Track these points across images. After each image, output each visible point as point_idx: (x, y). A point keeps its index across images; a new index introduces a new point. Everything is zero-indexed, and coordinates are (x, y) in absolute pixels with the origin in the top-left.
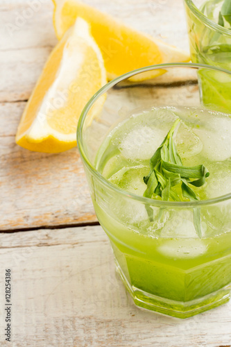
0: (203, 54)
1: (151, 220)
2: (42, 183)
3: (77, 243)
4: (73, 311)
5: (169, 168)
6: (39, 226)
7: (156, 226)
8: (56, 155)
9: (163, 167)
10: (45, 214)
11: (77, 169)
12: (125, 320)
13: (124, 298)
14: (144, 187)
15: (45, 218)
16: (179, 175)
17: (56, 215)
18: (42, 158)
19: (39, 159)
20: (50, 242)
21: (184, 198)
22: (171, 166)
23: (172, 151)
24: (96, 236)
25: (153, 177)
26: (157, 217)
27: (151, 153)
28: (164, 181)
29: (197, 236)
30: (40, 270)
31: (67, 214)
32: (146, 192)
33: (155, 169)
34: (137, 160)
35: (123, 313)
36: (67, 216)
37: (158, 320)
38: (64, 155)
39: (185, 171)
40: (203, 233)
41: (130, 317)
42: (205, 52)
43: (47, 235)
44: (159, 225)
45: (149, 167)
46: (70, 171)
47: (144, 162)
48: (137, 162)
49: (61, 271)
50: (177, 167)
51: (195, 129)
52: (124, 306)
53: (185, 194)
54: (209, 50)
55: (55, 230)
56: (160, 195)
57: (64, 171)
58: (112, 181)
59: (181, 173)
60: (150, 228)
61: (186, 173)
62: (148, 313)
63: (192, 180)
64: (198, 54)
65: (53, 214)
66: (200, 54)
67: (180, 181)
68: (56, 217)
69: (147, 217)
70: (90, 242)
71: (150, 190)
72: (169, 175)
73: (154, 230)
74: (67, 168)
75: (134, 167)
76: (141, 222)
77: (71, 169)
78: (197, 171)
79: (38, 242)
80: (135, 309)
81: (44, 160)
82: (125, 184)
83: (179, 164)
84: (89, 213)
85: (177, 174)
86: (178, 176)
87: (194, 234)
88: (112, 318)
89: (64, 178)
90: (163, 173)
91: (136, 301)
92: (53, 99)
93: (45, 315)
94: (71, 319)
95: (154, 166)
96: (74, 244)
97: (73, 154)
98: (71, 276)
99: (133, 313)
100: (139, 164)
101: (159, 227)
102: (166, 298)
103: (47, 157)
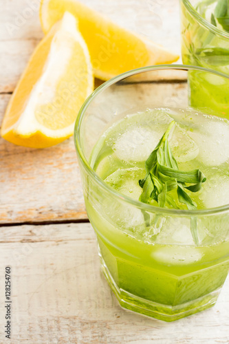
0: (196, 56)
1: (148, 225)
2: (26, 177)
3: (61, 241)
4: (58, 311)
5: (165, 171)
6: (22, 221)
7: (152, 231)
8: (40, 150)
9: (159, 170)
10: (29, 210)
11: (61, 165)
12: (110, 321)
13: (109, 299)
14: (139, 190)
15: (29, 213)
16: (176, 179)
17: (40, 211)
18: (26, 152)
19: (23, 153)
20: (33, 238)
21: (180, 204)
22: (168, 170)
23: (168, 154)
24: (80, 233)
25: (149, 181)
26: (153, 223)
27: (146, 155)
28: (160, 185)
29: (194, 244)
30: (24, 267)
31: (51, 210)
32: (142, 196)
33: (151, 172)
34: (131, 162)
35: (107, 314)
36: (51, 212)
37: (144, 322)
38: (48, 150)
39: (181, 175)
40: (200, 241)
41: (115, 318)
42: (198, 53)
43: (30, 231)
44: (155, 231)
45: (144, 169)
46: (55, 167)
47: (139, 164)
48: (132, 164)
49: (45, 268)
50: (173, 171)
51: (189, 132)
52: (109, 307)
53: (181, 199)
54: (202, 53)
55: (39, 226)
56: (156, 199)
57: (49, 166)
58: (108, 183)
59: (178, 178)
60: (146, 234)
61: (183, 177)
62: (134, 315)
63: (188, 185)
64: (191, 55)
65: (37, 210)
66: (193, 56)
67: (176, 185)
68: (40, 213)
69: (143, 222)
70: (75, 240)
71: (146, 194)
72: (165, 179)
73: (151, 236)
74: (52, 164)
75: (129, 169)
76: (136, 227)
77: (55, 164)
78: (193, 176)
79: (22, 238)
80: (121, 311)
81: (28, 154)
82: (120, 186)
83: (175, 168)
84: (74, 210)
85: (173, 178)
86: (174, 181)
87: (192, 242)
88: (97, 319)
89: (48, 173)
90: (159, 177)
91: (121, 302)
92: (41, 93)
93: (30, 314)
94: (56, 319)
95: (149, 168)
96: (59, 241)
97: (57, 149)
98: (56, 274)
99: (118, 315)
100: (133, 167)
101: (155, 232)
102: (153, 301)
103: (31, 152)
